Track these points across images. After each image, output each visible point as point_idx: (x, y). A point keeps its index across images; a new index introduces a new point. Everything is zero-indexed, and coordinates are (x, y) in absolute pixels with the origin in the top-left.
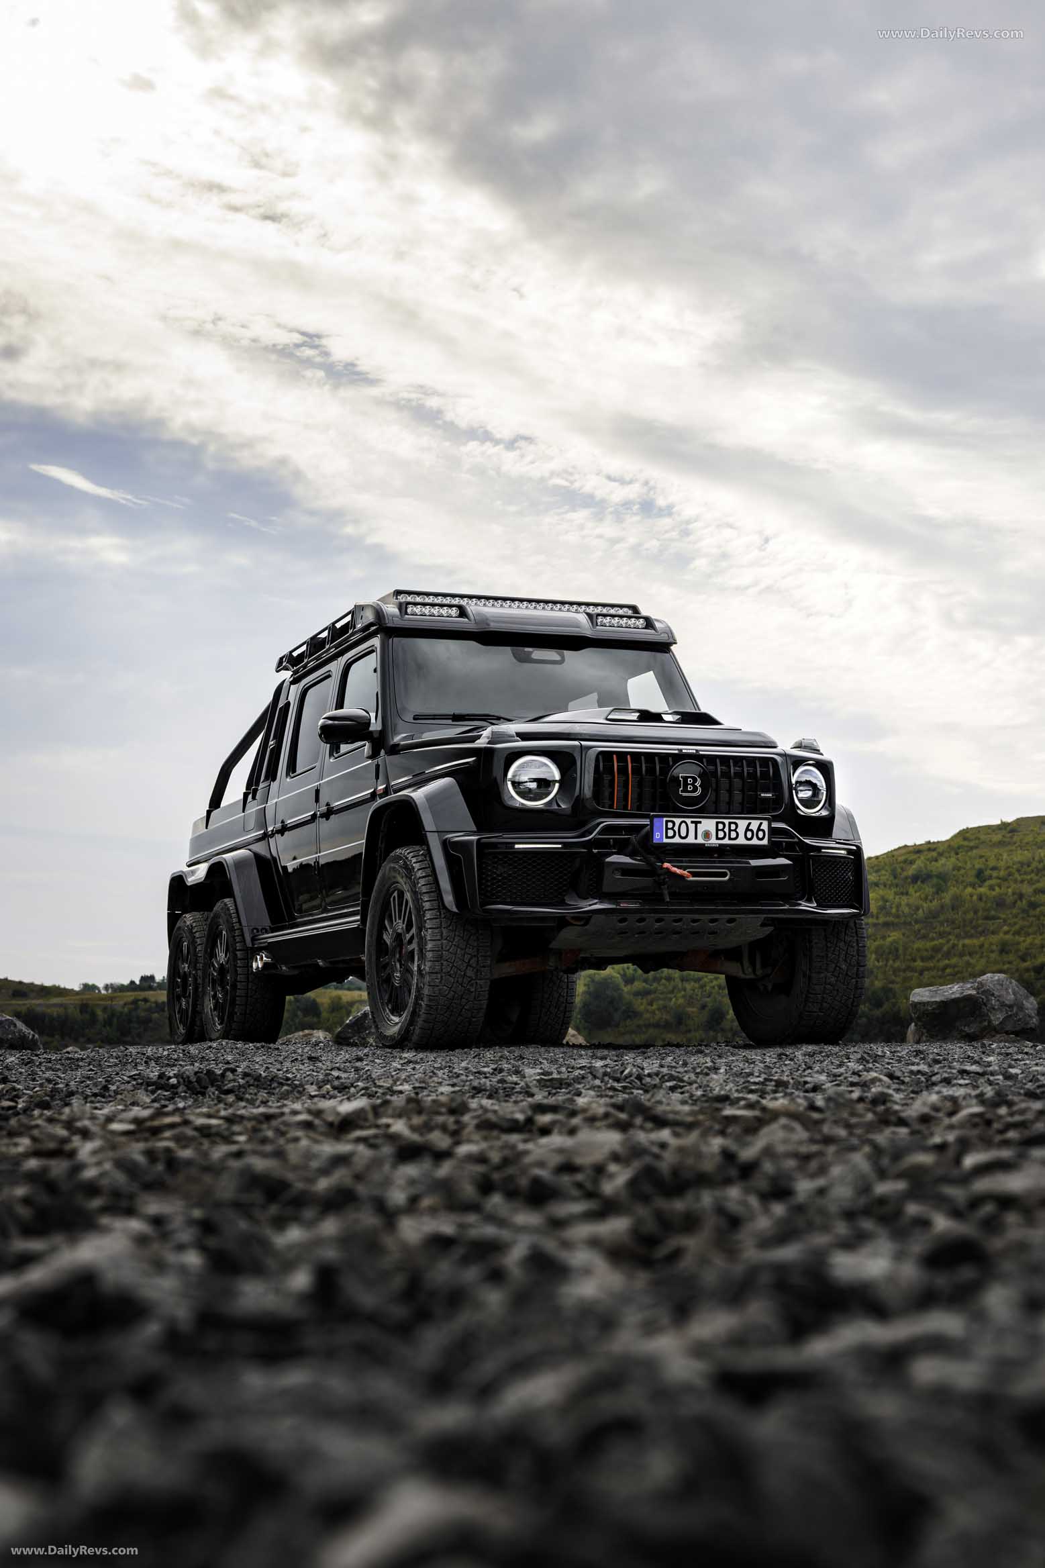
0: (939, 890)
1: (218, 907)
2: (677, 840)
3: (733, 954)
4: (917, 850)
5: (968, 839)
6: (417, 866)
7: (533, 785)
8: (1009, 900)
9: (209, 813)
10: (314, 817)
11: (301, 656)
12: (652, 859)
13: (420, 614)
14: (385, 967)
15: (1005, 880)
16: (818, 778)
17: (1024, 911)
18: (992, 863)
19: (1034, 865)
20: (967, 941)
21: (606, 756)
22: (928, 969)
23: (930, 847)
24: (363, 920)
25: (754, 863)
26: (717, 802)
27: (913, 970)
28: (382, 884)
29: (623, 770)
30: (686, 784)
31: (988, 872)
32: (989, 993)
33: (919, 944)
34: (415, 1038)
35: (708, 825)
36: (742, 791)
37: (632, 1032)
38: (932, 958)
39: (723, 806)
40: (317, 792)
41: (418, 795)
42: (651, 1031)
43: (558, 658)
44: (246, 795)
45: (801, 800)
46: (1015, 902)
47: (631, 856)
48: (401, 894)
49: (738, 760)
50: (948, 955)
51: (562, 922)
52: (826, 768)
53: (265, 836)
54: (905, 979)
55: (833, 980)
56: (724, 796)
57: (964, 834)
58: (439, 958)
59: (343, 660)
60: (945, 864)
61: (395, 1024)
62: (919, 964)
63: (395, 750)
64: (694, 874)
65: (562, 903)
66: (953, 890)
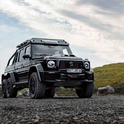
0: (101, 73)
1: (9, 79)
2: (70, 72)
3: (77, 86)
4: (98, 68)
5: (105, 66)
6: (36, 75)
7: (51, 65)
8: (110, 74)
9: (7, 66)
10: (22, 67)
11: (20, 46)
12: (67, 74)
13: (36, 41)
14: (31, 88)
15: (109, 72)
16: (88, 63)
17: (112, 76)
18: (108, 69)
19: (113, 70)
20: (104, 80)
21: (61, 61)
22: (99, 83)
23: (100, 67)
24: (29, 82)
25: (80, 75)
26: (75, 67)
27: (97, 83)
28: (31, 77)
29: (63, 63)
30: (71, 65)
31: (107, 71)
32: (108, 88)
33: (98, 80)
34: (36, 97)
35: (74, 70)
36: (78, 65)
37: (61, 91)
38: (100, 82)
39: (76, 67)
40: (22, 64)
41: (36, 66)
42: (63, 91)
43: (54, 47)
44: (12, 64)
45: (86, 66)
46: (111, 75)
47: (64, 74)
48: (34, 79)
49: (78, 61)
50: (102, 81)
51: (55, 82)
52: (89, 62)
53: (15, 70)
54: (96, 85)
55: (90, 90)
56: (76, 66)
57: (104, 66)
58: (39, 87)
59: (26, 47)
60: (101, 70)
61: (33, 96)
62: (98, 83)
63: (33, 59)
64: (72, 76)
65: (55, 80)
66: (103, 73)
